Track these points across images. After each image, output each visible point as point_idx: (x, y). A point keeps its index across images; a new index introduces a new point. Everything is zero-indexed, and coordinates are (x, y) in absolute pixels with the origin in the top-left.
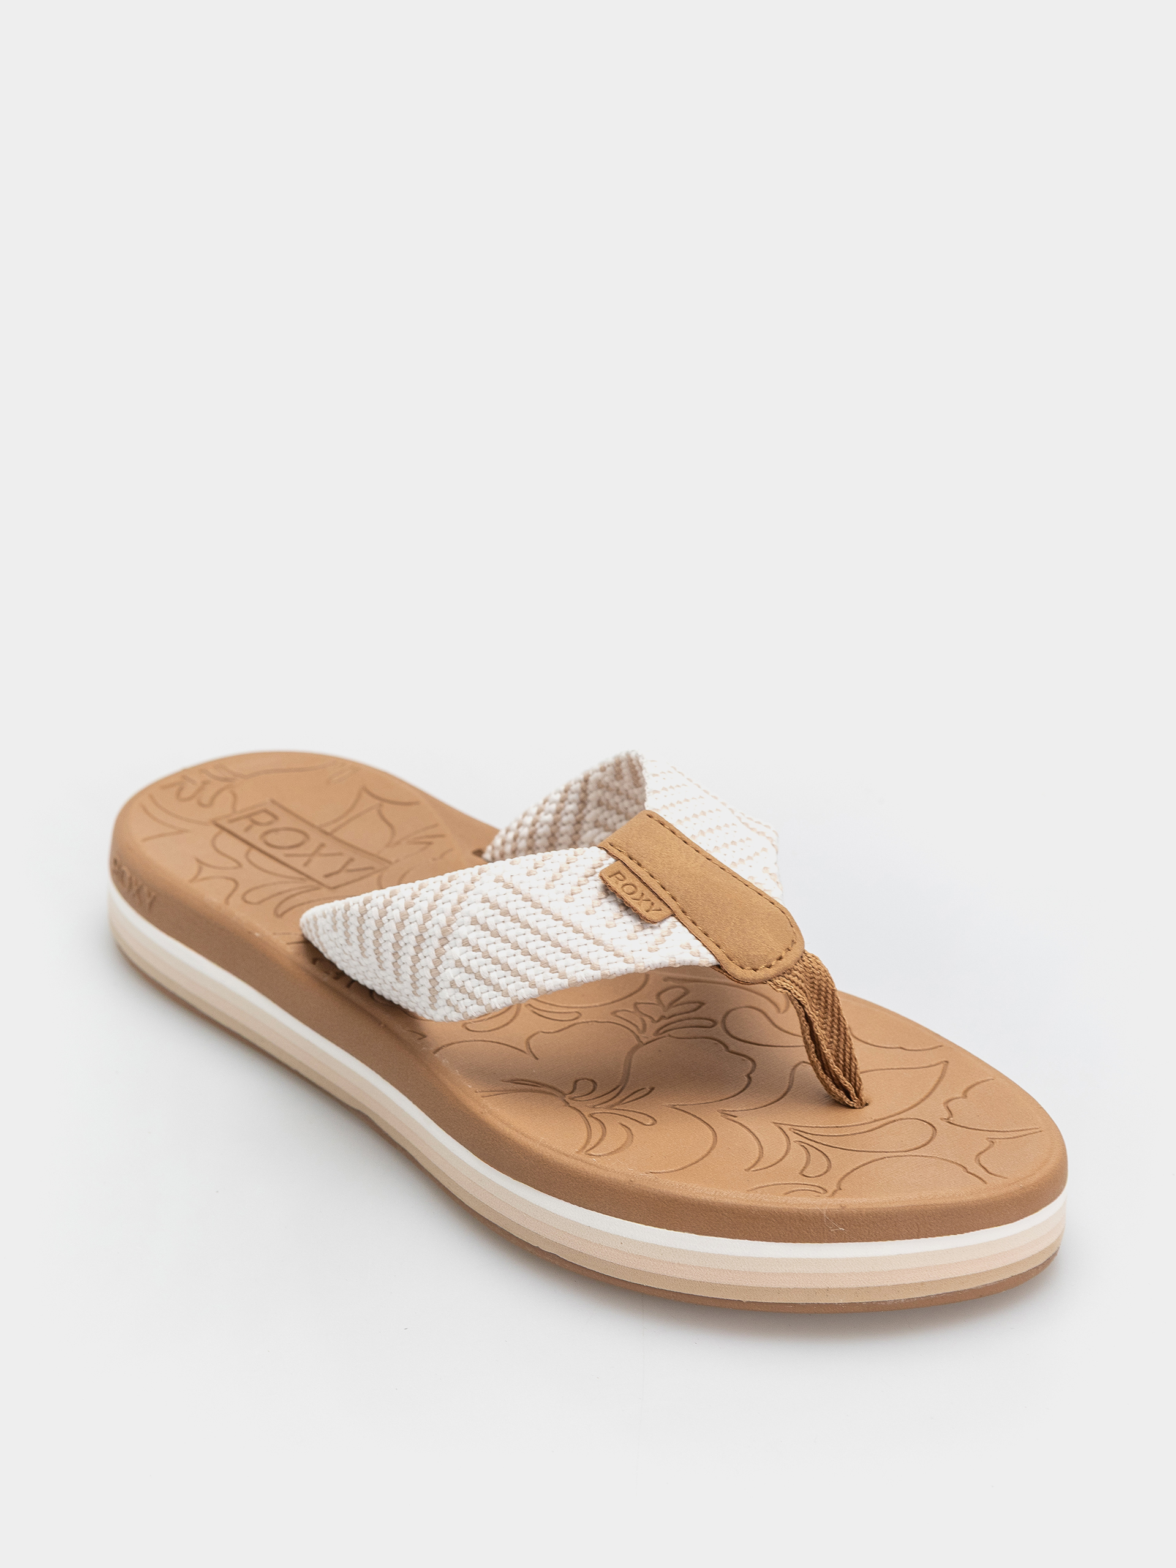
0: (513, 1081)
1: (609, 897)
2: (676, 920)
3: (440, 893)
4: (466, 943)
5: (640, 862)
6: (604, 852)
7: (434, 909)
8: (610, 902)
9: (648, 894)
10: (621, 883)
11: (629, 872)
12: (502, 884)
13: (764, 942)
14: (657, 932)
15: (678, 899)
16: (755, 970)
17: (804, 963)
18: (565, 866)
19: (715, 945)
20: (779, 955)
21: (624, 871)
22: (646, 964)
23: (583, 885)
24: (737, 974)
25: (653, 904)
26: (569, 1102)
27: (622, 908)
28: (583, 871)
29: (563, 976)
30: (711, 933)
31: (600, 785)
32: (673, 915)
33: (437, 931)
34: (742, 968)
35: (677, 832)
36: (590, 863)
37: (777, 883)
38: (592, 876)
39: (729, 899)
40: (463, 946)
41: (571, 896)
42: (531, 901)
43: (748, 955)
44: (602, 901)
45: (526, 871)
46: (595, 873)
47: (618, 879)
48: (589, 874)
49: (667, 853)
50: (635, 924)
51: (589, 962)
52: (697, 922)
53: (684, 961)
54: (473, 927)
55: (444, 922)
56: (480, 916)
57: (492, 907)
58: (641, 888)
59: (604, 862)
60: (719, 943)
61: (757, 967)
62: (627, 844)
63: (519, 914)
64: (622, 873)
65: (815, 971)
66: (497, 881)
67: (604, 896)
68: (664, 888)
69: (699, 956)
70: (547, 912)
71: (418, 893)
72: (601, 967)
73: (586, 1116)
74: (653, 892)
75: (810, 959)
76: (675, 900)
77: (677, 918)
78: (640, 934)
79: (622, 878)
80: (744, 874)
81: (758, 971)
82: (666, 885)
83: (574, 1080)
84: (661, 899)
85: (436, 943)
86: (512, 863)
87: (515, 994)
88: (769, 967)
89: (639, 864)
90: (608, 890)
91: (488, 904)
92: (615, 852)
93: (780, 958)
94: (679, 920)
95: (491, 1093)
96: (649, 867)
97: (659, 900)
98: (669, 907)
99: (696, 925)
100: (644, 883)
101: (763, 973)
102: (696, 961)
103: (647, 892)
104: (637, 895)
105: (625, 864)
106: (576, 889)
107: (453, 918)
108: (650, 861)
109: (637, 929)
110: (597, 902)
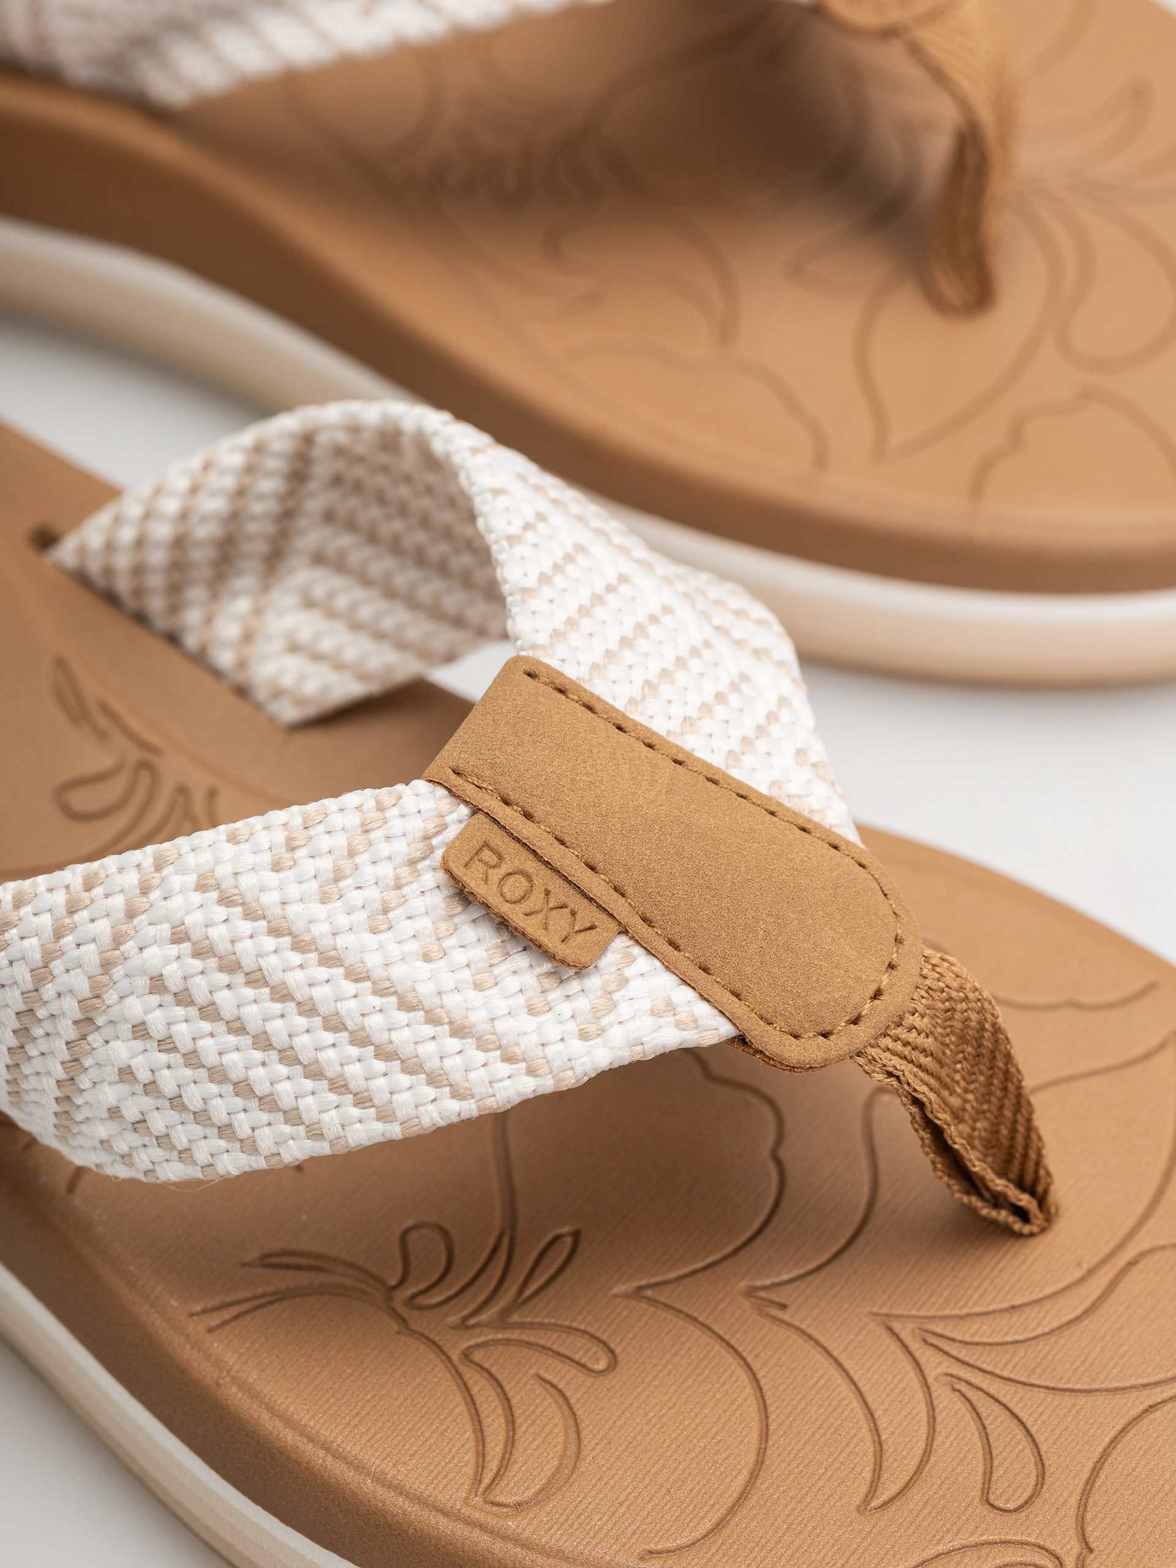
0: (269, 1261)
1: (471, 908)
2: (631, 943)
3: (67, 921)
4: (140, 1031)
5: (529, 809)
6: (441, 792)
7: (59, 957)
8: (474, 921)
9: (561, 892)
10: (495, 875)
11: (507, 839)
12: (214, 895)
13: (838, 966)
14: (593, 982)
15: (630, 891)
16: (825, 1035)
17: (928, 982)
18: (360, 840)
19: (728, 994)
20: (873, 988)
21: (499, 840)
22: (579, 1071)
23: (407, 884)
24: (786, 1054)
25: (573, 913)
26: (406, 1316)
27: (506, 936)
28: (401, 848)
29: (385, 1115)
30: (715, 963)
31: (339, 451)
32: (625, 932)
33: (70, 1006)
34: (796, 1037)
35: (598, 707)
36: (417, 826)
37: (832, 783)
38: (424, 858)
39: (743, 869)
40: (135, 1038)
41: (382, 917)
42: (290, 934)
43: (807, 1006)
44: (457, 920)
45: (267, 858)
46: (432, 850)
47: (486, 864)
48: (418, 854)
49: (588, 774)
50: (538, 970)
51: (446, 1082)
52: (681, 942)
53: (665, 1048)
54: (155, 999)
55: (83, 986)
56: (173, 973)
57: (197, 954)
58: (542, 877)
59: (448, 819)
60: (738, 986)
61: (828, 1028)
62: (493, 766)
63: (264, 967)
64: (492, 844)
65: (954, 994)
66: (201, 887)
67: (459, 909)
68: (593, 869)
69: (697, 1027)
70: (328, 960)
71: (14, 916)
72: (476, 1091)
73: (455, 1358)
74: (570, 882)
75: (938, 970)
76: (623, 896)
77: (632, 938)
78: (555, 995)
79: (494, 860)
80: (760, 782)
81: (832, 1038)
82: (598, 860)
83: (398, 1232)
84: (591, 900)
85: (68, 1031)
86: (232, 839)
87: (275, 1151)
88: (855, 1021)
89: (528, 816)
90: (464, 896)
91: (186, 947)
92: (470, 791)
93: (877, 995)
94: (637, 941)
95: (227, 1314)
96: (552, 820)
97: (586, 901)
98: (611, 915)
99: (677, 947)
100: (547, 864)
101: (845, 1040)
102: (691, 1038)
103: (556, 885)
104: (536, 901)
105: (495, 821)
106: (392, 896)
107: (105, 979)
108: (552, 804)
109: (547, 986)
110: (444, 927)
